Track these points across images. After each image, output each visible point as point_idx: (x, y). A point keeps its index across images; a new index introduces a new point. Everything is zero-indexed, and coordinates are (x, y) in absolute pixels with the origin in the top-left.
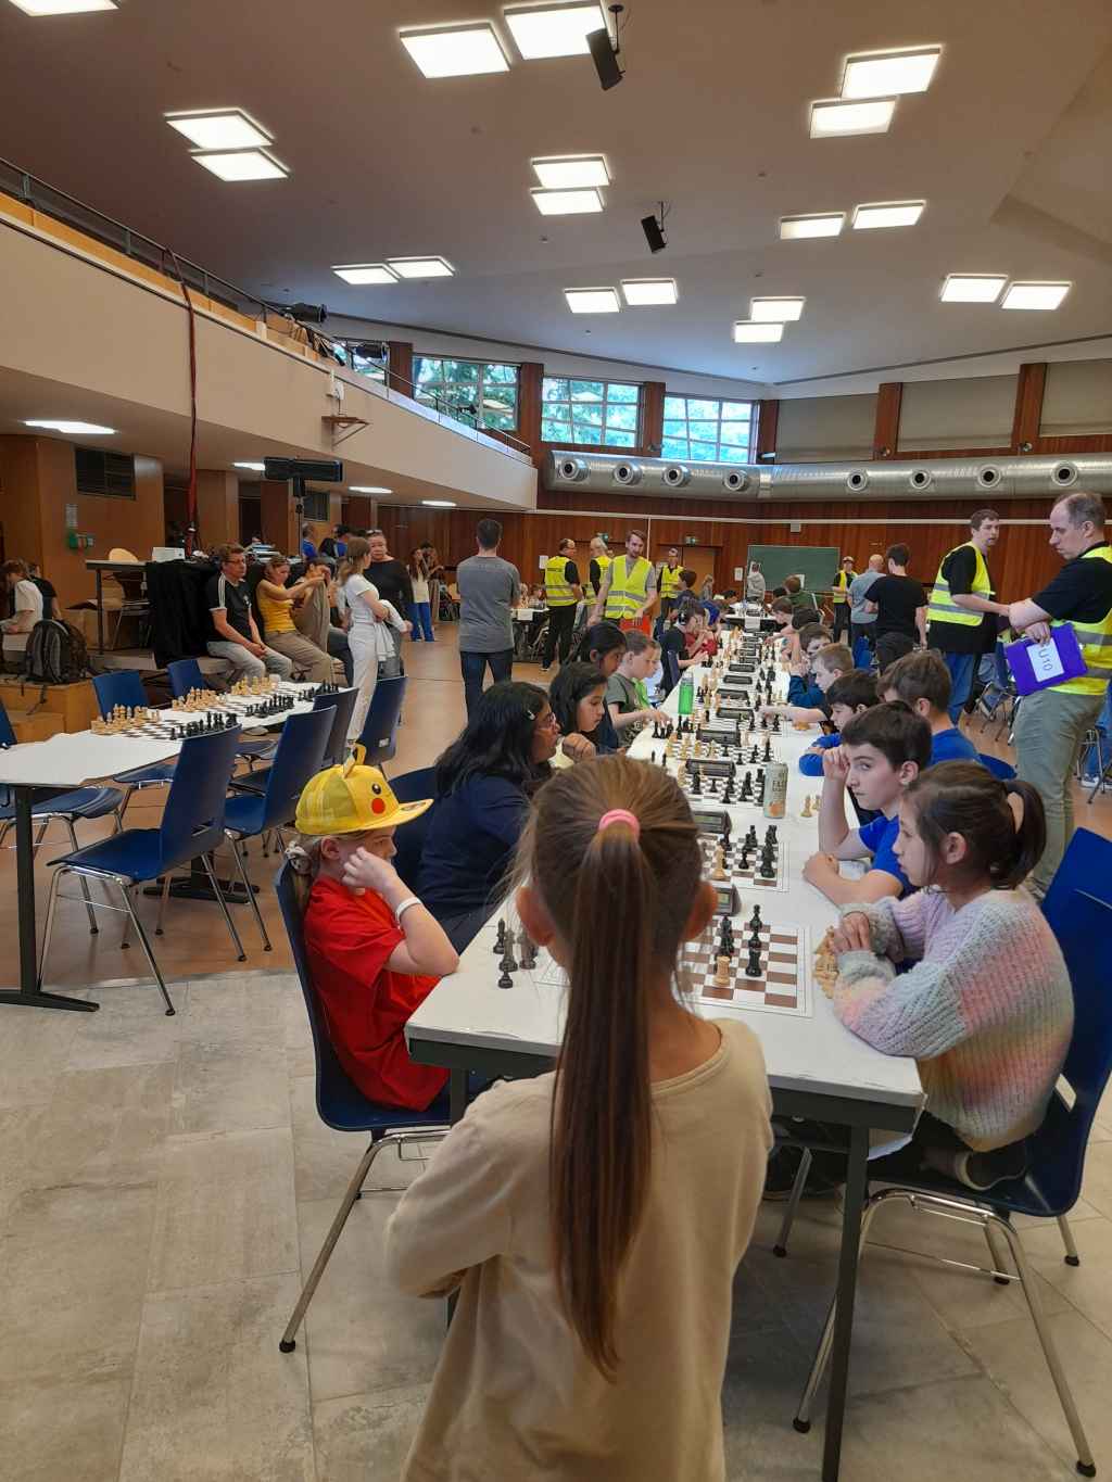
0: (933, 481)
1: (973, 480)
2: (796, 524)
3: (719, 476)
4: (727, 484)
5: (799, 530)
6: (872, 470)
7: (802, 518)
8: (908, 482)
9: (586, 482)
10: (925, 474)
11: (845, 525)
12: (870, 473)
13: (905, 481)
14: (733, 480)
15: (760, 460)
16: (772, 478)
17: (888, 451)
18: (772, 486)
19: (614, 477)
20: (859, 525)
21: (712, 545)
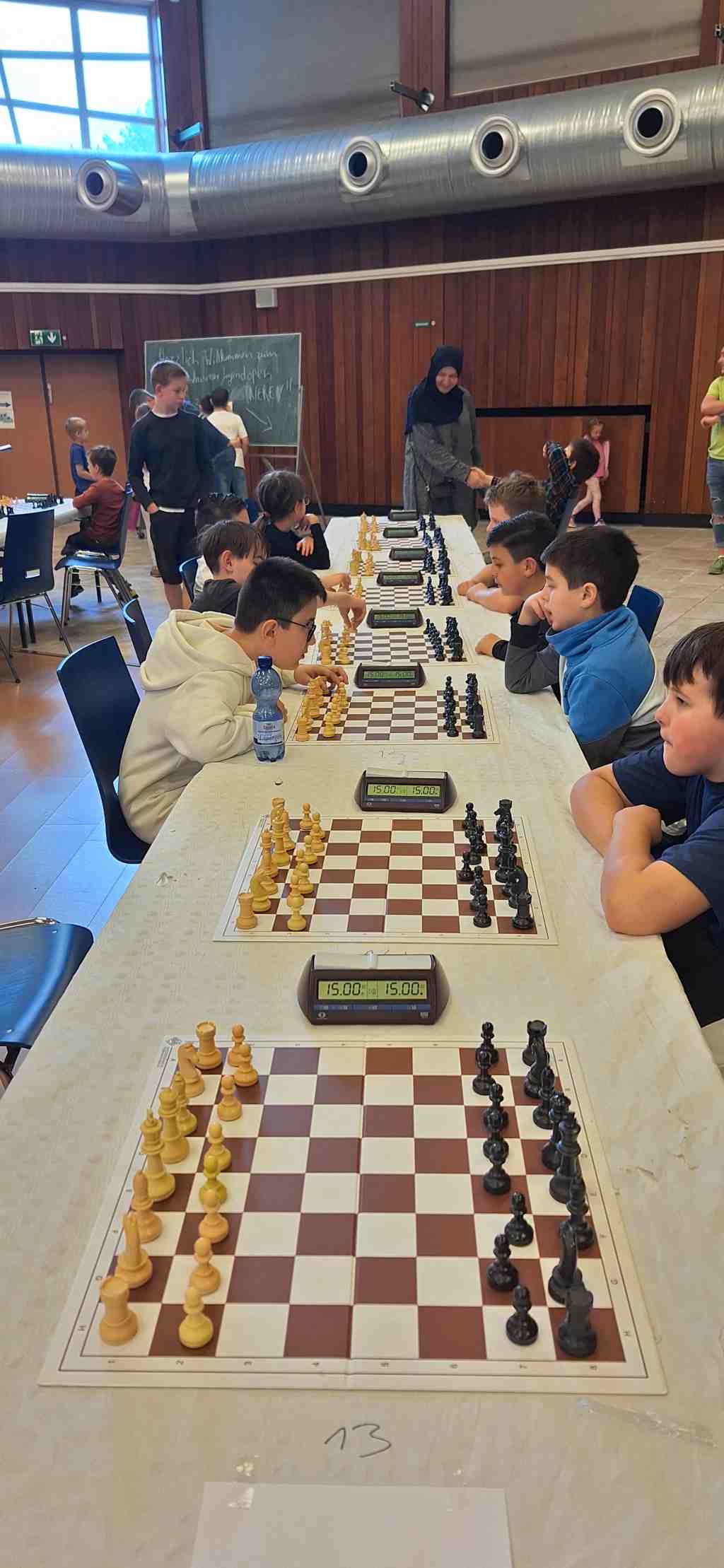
0: (524, 151)
1: (614, 141)
2: (266, 289)
3: (64, 178)
4: (84, 196)
5: (273, 304)
6: (392, 139)
7: (276, 275)
8: (469, 162)
10: (504, 136)
11: (358, 285)
12: (385, 147)
13: (460, 161)
14: (95, 185)
15: (177, 144)
16: (192, 181)
17: (432, 97)
18: (195, 203)
20: (387, 283)
21: (97, 347)
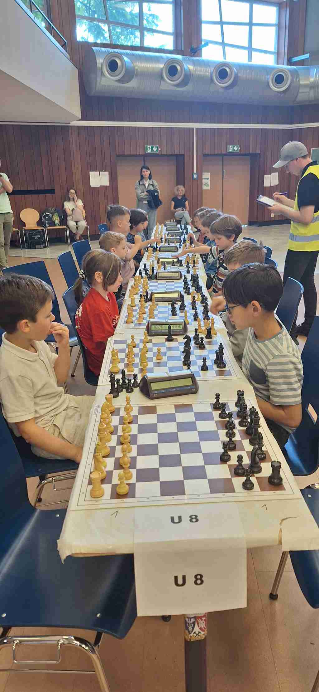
4: (272, 84)
9: (133, 84)
14: (279, 80)
15: (291, 62)
19: (162, 78)
21: (251, 152)
